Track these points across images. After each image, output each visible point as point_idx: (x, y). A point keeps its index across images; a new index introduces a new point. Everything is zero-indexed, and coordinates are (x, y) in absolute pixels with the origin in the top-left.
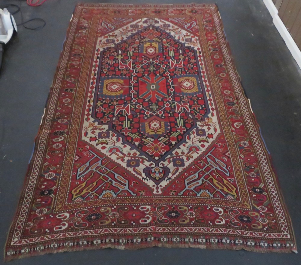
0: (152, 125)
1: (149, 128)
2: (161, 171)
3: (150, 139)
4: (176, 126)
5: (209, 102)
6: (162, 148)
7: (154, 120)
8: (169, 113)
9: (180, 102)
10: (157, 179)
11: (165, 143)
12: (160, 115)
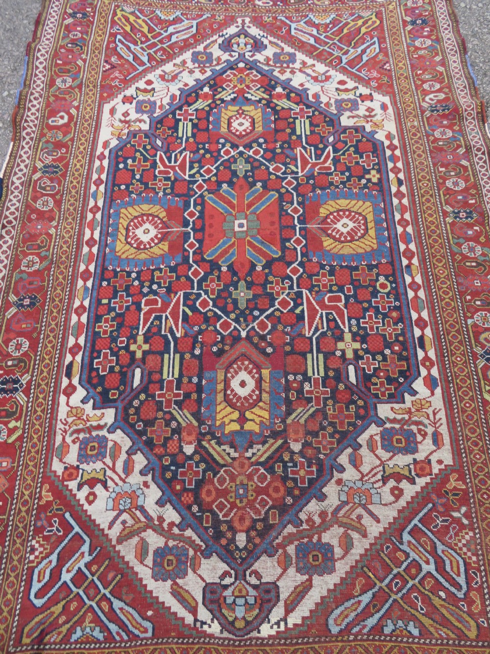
0: (247, 124)
1: (253, 120)
2: (235, 46)
3: (253, 98)
4: (196, 121)
5: (104, 177)
6: (230, 81)
7: (244, 136)
8: (207, 151)
9: (176, 179)
10: (242, 36)
11: (224, 89)
12: (228, 146)
